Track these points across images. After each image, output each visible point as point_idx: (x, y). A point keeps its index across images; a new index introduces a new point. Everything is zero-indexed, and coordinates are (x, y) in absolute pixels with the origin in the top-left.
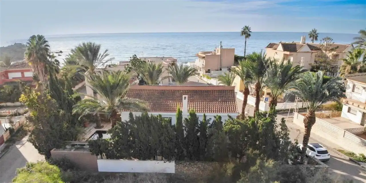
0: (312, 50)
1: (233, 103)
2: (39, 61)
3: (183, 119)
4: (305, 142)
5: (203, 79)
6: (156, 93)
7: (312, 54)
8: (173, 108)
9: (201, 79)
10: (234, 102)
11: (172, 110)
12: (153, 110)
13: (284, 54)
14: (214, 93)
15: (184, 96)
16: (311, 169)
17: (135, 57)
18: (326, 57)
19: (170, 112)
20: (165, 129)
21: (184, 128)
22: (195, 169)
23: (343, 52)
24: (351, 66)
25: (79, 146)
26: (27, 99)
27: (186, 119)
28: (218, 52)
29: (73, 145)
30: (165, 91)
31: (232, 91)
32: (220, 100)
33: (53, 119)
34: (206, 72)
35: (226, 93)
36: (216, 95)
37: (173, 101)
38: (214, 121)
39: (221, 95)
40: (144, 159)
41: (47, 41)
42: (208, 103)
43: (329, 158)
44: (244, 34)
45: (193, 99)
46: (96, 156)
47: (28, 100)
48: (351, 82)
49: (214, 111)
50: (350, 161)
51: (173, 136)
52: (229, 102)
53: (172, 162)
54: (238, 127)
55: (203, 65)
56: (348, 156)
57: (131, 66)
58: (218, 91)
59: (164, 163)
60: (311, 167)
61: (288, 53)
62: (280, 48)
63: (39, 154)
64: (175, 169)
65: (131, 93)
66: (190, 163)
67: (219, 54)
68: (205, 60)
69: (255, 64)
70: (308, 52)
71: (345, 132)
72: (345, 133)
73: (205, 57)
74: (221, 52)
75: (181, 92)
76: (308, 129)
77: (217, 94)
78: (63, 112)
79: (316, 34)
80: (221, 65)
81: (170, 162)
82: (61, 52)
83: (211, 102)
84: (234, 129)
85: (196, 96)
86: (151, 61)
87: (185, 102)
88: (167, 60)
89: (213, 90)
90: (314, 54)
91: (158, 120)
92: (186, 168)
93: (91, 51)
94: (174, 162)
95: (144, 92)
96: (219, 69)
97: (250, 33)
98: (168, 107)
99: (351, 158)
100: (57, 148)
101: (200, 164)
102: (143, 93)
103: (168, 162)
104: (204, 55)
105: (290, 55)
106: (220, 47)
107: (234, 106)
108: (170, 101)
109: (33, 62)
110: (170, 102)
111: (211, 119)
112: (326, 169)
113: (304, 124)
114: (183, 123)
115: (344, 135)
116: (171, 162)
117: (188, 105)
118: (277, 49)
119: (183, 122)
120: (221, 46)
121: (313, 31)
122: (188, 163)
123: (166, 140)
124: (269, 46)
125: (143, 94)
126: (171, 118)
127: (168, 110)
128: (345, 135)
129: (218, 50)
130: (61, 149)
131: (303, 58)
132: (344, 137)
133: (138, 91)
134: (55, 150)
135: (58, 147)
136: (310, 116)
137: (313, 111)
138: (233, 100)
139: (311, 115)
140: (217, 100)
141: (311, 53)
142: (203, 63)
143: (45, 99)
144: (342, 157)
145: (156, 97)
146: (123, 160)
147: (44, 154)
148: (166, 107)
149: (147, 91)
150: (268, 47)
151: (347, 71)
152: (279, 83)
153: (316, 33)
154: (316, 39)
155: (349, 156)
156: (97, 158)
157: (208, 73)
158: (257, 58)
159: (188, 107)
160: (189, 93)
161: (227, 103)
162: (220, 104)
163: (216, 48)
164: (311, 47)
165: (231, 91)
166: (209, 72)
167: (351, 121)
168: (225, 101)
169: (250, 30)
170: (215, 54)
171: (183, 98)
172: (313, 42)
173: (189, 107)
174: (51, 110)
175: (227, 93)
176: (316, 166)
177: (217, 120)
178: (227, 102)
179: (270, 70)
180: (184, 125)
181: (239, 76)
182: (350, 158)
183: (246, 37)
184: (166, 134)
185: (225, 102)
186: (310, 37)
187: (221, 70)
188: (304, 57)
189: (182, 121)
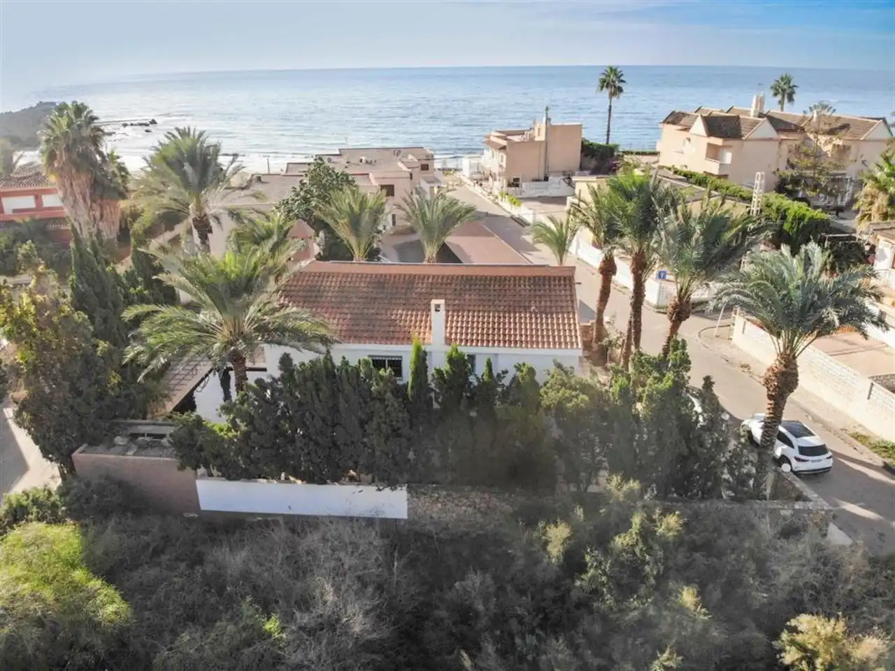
0: (778, 130)
1: (569, 319)
2: (74, 171)
3: (431, 372)
4: (768, 438)
5: (500, 203)
6: (362, 285)
7: (780, 143)
8: (405, 332)
9: (497, 204)
10: (571, 316)
11: (403, 339)
12: (350, 337)
13: (709, 145)
14: (520, 286)
15: (434, 302)
16: (783, 513)
17: (319, 162)
18: (818, 154)
19: (397, 344)
20: (378, 404)
21: (433, 395)
22: (463, 508)
23: (862, 139)
24: (888, 196)
25: (148, 439)
26: (6, 318)
27: (439, 371)
28: (539, 135)
29: (134, 436)
30: (388, 278)
31: (567, 282)
32: (533, 308)
33: (77, 368)
34: (510, 185)
35: (550, 286)
36: (523, 292)
37: (408, 310)
38: (514, 379)
39: (538, 293)
40: (322, 482)
41: (96, 118)
42: (502, 315)
43: (830, 465)
44: (607, 87)
45: (462, 302)
46: (193, 472)
47: (8, 320)
48: (891, 245)
49: (516, 342)
50: (886, 472)
51: (400, 420)
52: (557, 313)
53: (399, 488)
54: (583, 400)
55: (501, 166)
56: (880, 454)
57: (308, 186)
58: (530, 279)
59: (378, 492)
60: (783, 509)
61: (718, 141)
62: (699, 127)
63: (45, 459)
64: (409, 509)
65: (295, 283)
66: (450, 492)
67: (542, 138)
68: (507, 154)
69: (631, 207)
70: (771, 139)
71: (872, 385)
72: (874, 388)
73: (508, 148)
74: (546, 134)
75: (430, 280)
76: (775, 404)
77: (528, 287)
78: (106, 345)
79: (790, 87)
80: (546, 167)
81: (393, 490)
82: (153, 122)
83: (509, 313)
84: (569, 405)
85: (470, 295)
86: (369, 160)
87: (438, 319)
88: (410, 157)
89: (515, 277)
90: (785, 147)
91: (362, 375)
92: (439, 505)
93: (192, 164)
94: (405, 488)
95: (331, 282)
96: (543, 178)
97: (621, 85)
98: (392, 329)
99: (888, 461)
100: (91, 444)
101: (476, 497)
102: (328, 284)
103: (387, 490)
104: (504, 143)
105: (723, 147)
106: (544, 119)
107: (572, 327)
108: (398, 310)
109: (60, 172)
110: (400, 312)
111: (505, 372)
112: (823, 513)
113: (765, 389)
114: (429, 382)
115: (870, 393)
116: (396, 488)
117: (447, 322)
118: (691, 131)
119: (430, 378)
120: (548, 120)
121: (782, 79)
122: (445, 493)
123: (381, 432)
124: (670, 120)
125: (327, 288)
126: (401, 357)
127: (392, 338)
128: (873, 392)
129: (539, 129)
130: (100, 448)
131: (762, 175)
132: (869, 398)
133: (314, 276)
134: (83, 452)
135: (94, 442)
136: (784, 369)
137: (791, 357)
138: (570, 309)
139: (785, 366)
140: (526, 309)
141: (777, 143)
142: (502, 161)
143: (54, 315)
144: (864, 458)
145: (361, 298)
146: (265, 481)
147: (57, 461)
148: (387, 329)
149: (339, 279)
150: (666, 121)
151: (879, 208)
152: (696, 262)
153: (791, 85)
154: (791, 99)
155: (883, 454)
156: (196, 474)
157: (513, 188)
158: (637, 188)
159: (446, 328)
160: (451, 284)
161: (552, 318)
162: (534, 321)
163: (534, 123)
164: (779, 125)
165: (565, 279)
166: (517, 186)
167: (887, 346)
168: (548, 310)
169: (622, 78)
170: (532, 140)
171: (433, 308)
172: (782, 109)
173: (448, 330)
174: (73, 343)
175: (554, 286)
176: (797, 507)
177: (523, 378)
178: (552, 314)
179: (672, 222)
180: (433, 386)
181: (588, 229)
182: (885, 463)
183: (612, 95)
184: (381, 417)
185: (547, 314)
186: (776, 94)
187: (546, 179)
188: (763, 173)
189: (426, 376)
